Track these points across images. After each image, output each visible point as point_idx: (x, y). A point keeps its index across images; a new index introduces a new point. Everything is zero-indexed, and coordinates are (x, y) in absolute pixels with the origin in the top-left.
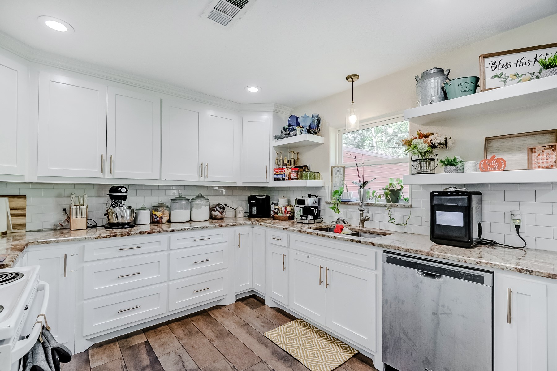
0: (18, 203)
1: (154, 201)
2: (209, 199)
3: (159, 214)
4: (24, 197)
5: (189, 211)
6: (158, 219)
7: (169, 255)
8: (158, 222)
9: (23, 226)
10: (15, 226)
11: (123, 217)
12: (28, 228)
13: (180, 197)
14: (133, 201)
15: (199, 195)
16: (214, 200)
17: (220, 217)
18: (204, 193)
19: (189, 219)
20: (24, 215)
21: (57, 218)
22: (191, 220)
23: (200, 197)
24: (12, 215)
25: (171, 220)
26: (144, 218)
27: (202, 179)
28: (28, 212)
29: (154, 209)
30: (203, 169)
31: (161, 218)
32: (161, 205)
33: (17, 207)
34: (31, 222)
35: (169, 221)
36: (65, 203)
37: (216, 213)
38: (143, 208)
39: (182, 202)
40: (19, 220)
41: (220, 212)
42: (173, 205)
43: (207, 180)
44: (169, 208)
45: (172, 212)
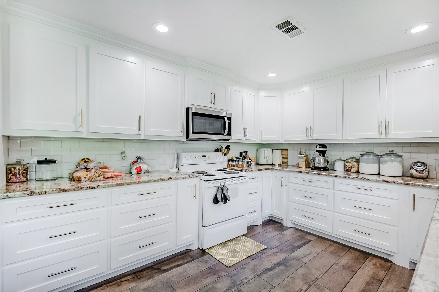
0: (285, 152)
1: (348, 155)
2: (402, 156)
3: (348, 165)
4: (287, 150)
5: (377, 165)
6: (347, 168)
8: (347, 171)
9: (286, 163)
10: (283, 162)
11: (319, 163)
12: (289, 164)
13: (370, 153)
14: (331, 154)
15: (390, 151)
17: (417, 176)
18: (396, 150)
19: (377, 173)
20: (287, 158)
22: (379, 174)
23: (392, 153)
24: (282, 158)
25: (360, 172)
26: (339, 166)
28: (289, 157)
29: (347, 161)
30: (385, 126)
31: (351, 168)
32: (352, 158)
33: (285, 154)
34: (290, 162)
35: (358, 172)
37: (413, 171)
38: (340, 159)
39: (371, 157)
40: (285, 160)
41: (416, 171)
42: (362, 159)
43: (389, 136)
44: (358, 161)
45: (360, 164)
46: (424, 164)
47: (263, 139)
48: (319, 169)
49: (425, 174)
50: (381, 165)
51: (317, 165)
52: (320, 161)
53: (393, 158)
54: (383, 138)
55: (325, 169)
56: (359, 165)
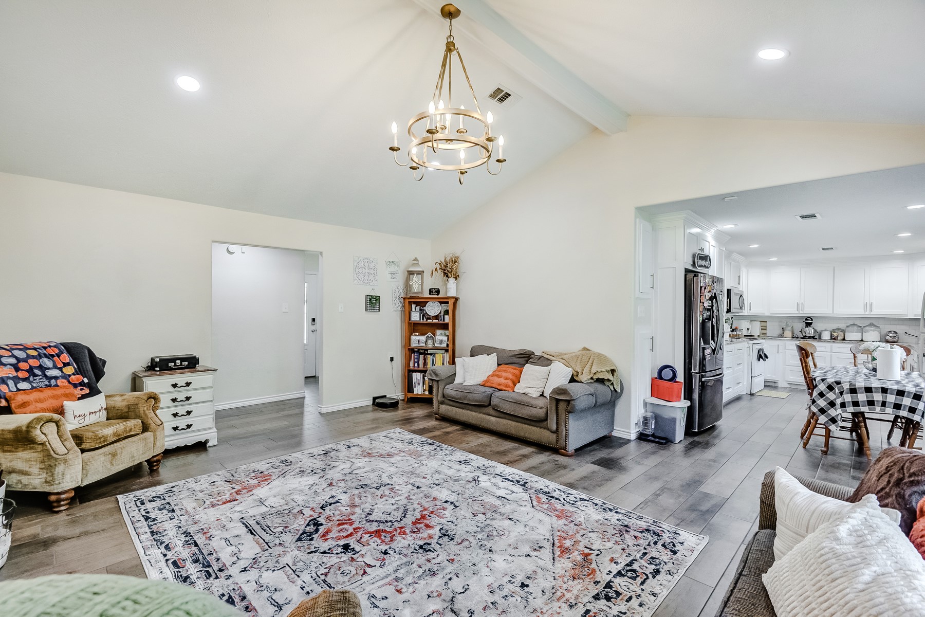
0: (764, 324)
1: (835, 326)
2: (880, 327)
3: (835, 334)
4: (766, 322)
5: (860, 334)
6: (835, 337)
7: (831, 355)
8: (834, 339)
9: (765, 334)
10: (763, 334)
11: (809, 333)
13: (854, 325)
14: (819, 326)
15: (870, 323)
16: (886, 328)
17: (890, 341)
18: (876, 323)
19: (860, 339)
20: (766, 329)
21: (779, 331)
22: (862, 340)
23: (871, 325)
24: (762, 329)
25: (846, 339)
26: (826, 336)
27: (867, 313)
28: (768, 328)
29: (834, 331)
30: (869, 306)
31: (838, 336)
32: (838, 329)
33: (764, 326)
34: (769, 332)
35: (844, 339)
36: (784, 325)
37: (888, 338)
38: (826, 330)
39: (855, 328)
40: (764, 332)
41: (891, 337)
42: (847, 329)
43: (872, 313)
44: (844, 331)
45: (846, 333)
46: (896, 333)
47: (751, 312)
48: (810, 337)
49: (895, 340)
50: (864, 333)
51: (808, 335)
52: (810, 331)
53: (873, 328)
54: (868, 314)
55: (814, 338)
56: (844, 334)
